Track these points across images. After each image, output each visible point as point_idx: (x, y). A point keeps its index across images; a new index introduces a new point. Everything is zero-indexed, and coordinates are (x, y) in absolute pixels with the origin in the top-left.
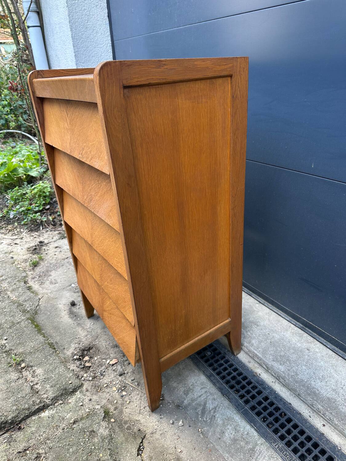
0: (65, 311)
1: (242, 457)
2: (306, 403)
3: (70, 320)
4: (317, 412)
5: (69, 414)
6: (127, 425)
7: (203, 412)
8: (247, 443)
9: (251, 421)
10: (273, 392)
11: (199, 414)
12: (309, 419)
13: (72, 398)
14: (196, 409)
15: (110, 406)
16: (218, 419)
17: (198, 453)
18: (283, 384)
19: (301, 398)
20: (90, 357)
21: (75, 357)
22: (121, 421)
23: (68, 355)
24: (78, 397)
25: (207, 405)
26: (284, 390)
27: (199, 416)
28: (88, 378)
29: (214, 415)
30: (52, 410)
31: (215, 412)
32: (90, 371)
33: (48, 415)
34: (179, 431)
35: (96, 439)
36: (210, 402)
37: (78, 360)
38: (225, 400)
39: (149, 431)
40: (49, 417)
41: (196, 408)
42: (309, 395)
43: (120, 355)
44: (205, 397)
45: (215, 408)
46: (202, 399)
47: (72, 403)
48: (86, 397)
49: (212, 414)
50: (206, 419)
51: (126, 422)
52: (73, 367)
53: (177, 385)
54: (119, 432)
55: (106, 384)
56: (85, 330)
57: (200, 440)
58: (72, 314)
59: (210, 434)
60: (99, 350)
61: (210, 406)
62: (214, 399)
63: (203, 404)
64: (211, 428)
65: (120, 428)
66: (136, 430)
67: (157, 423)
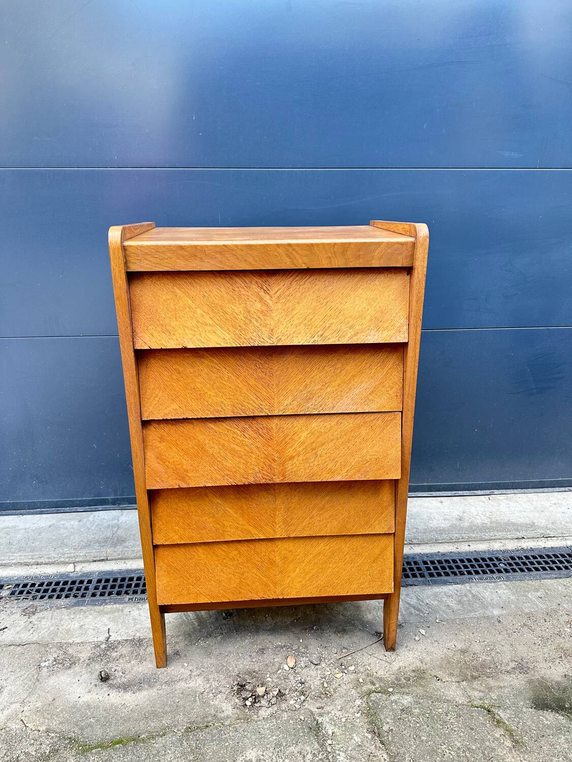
0: (109, 695)
1: (478, 605)
2: (446, 542)
3: (144, 693)
4: (457, 541)
5: (356, 738)
6: (403, 679)
7: (419, 610)
8: (466, 595)
9: (445, 583)
10: (420, 555)
12: (458, 550)
13: (326, 729)
14: (411, 613)
15: (365, 689)
16: (432, 603)
17: (462, 633)
18: (418, 544)
19: (440, 542)
20: (260, 686)
21: (248, 703)
22: (393, 683)
23: (233, 714)
24: (328, 720)
25: (412, 603)
26: (423, 547)
27: (421, 614)
28: (299, 700)
29: (425, 603)
31: (422, 602)
32: (288, 694)
35: (416, 710)
36: (409, 599)
37: (255, 702)
39: (419, 664)
42: (442, 534)
43: (284, 651)
47: (336, 730)
48: (333, 712)
49: (423, 604)
50: (427, 611)
51: (398, 679)
52: (264, 713)
54: (410, 690)
55: (323, 684)
56: (190, 678)
57: (448, 626)
58: (129, 686)
59: (445, 616)
60: (254, 672)
61: (414, 601)
62: (407, 595)
63: (408, 606)
64: (439, 613)
65: (404, 687)
66: (413, 674)
67: (411, 652)
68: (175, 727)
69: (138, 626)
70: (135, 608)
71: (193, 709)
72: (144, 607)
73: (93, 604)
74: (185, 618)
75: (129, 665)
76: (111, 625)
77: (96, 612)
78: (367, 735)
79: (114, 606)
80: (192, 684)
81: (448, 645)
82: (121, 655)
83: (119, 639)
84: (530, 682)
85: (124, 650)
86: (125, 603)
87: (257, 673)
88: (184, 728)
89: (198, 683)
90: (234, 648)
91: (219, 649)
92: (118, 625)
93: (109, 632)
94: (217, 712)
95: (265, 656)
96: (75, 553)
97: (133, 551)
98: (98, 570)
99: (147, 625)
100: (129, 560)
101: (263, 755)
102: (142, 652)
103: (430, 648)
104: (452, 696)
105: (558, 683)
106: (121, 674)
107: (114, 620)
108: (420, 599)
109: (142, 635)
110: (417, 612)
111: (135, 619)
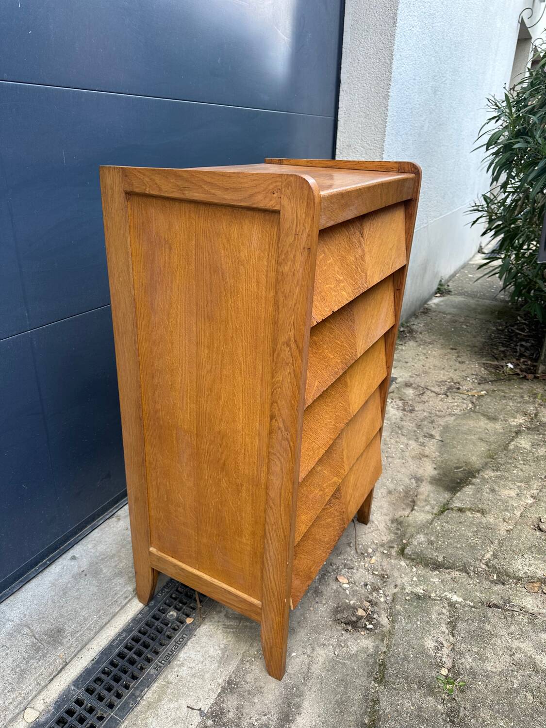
3: (306, 704)
5: (434, 580)
6: (397, 531)
13: (418, 592)
15: (394, 554)
20: (355, 611)
21: (371, 626)
22: (398, 537)
23: (374, 642)
24: (410, 588)
28: (383, 595)
30: (448, 597)
32: (373, 598)
33: (455, 596)
35: (432, 538)
39: (388, 517)
40: (456, 592)
43: (328, 579)
47: (422, 587)
51: (396, 533)
54: (410, 533)
55: (373, 574)
56: (312, 657)
58: (287, 716)
60: (337, 608)
65: (406, 534)
66: (395, 525)
68: (368, 690)
69: (207, 676)
70: (176, 669)
71: (353, 669)
72: (181, 659)
73: (126, 710)
74: (231, 630)
75: (258, 706)
76: (184, 703)
77: (147, 711)
78: (435, 573)
79: (153, 688)
80: (321, 660)
82: (237, 709)
83: (212, 701)
84: (431, 483)
85: (231, 703)
86: (157, 675)
87: (339, 607)
88: (373, 682)
89: (322, 655)
90: (299, 609)
91: (293, 621)
92: (188, 696)
93: (192, 709)
94: (366, 653)
95: (325, 593)
96: (20, 694)
97: (88, 629)
98: (67, 683)
99: (213, 666)
100: (90, 643)
101: (434, 637)
102: (247, 687)
105: (439, 474)
106: (266, 717)
107: (177, 696)
109: (224, 678)
111: (194, 676)
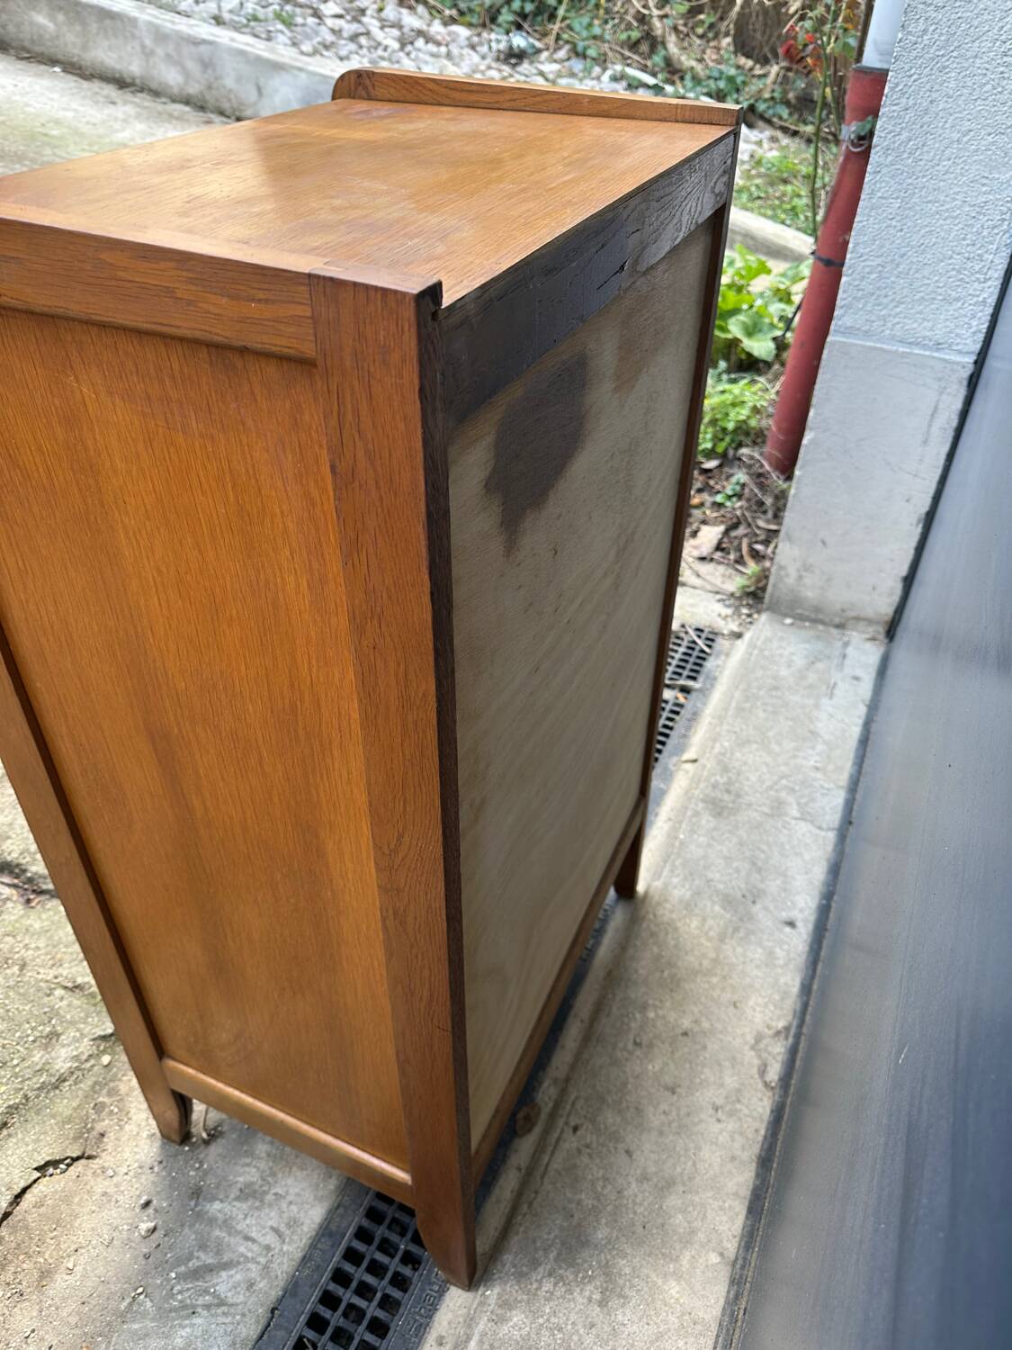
6: (106, 1100)
7: (196, 1274)
11: (190, 1264)
14: (203, 1247)
16: (188, 1330)
17: (73, 1320)
25: (224, 1274)
27: (183, 1268)
29: (199, 1310)
31: (207, 1307)
34: (125, 1235)
36: (238, 1277)
38: (257, 1322)
39: (106, 1159)
41: (207, 1246)
44: (250, 1255)
45: (222, 1303)
46: (242, 1249)
49: (200, 1302)
50: (180, 1292)
51: (113, 1092)
53: (264, 1155)
54: (80, 1092)
57: (113, 1304)
59: (136, 1326)
61: (224, 1283)
62: (251, 1285)
63: (225, 1259)
64: (153, 1320)
65: (93, 1087)
66: (100, 1127)
67: (136, 1165)
81: (83, 1258)
103: (111, 1214)
104: (10, 1152)
108: (219, 1305)
110: (193, 1264)
